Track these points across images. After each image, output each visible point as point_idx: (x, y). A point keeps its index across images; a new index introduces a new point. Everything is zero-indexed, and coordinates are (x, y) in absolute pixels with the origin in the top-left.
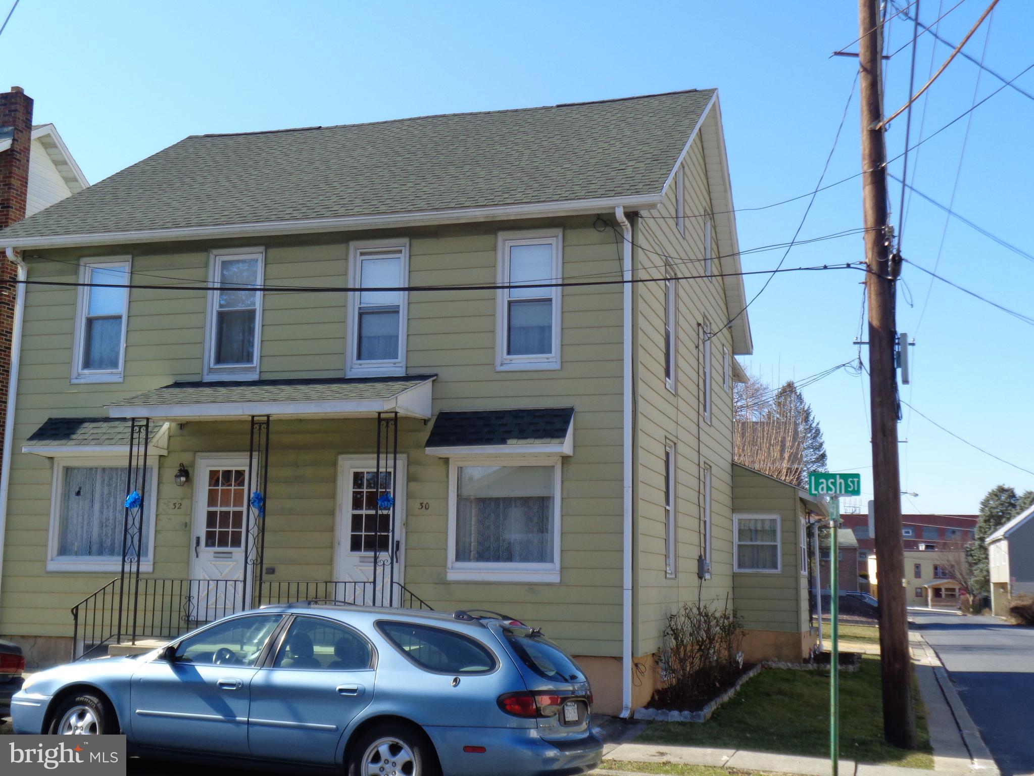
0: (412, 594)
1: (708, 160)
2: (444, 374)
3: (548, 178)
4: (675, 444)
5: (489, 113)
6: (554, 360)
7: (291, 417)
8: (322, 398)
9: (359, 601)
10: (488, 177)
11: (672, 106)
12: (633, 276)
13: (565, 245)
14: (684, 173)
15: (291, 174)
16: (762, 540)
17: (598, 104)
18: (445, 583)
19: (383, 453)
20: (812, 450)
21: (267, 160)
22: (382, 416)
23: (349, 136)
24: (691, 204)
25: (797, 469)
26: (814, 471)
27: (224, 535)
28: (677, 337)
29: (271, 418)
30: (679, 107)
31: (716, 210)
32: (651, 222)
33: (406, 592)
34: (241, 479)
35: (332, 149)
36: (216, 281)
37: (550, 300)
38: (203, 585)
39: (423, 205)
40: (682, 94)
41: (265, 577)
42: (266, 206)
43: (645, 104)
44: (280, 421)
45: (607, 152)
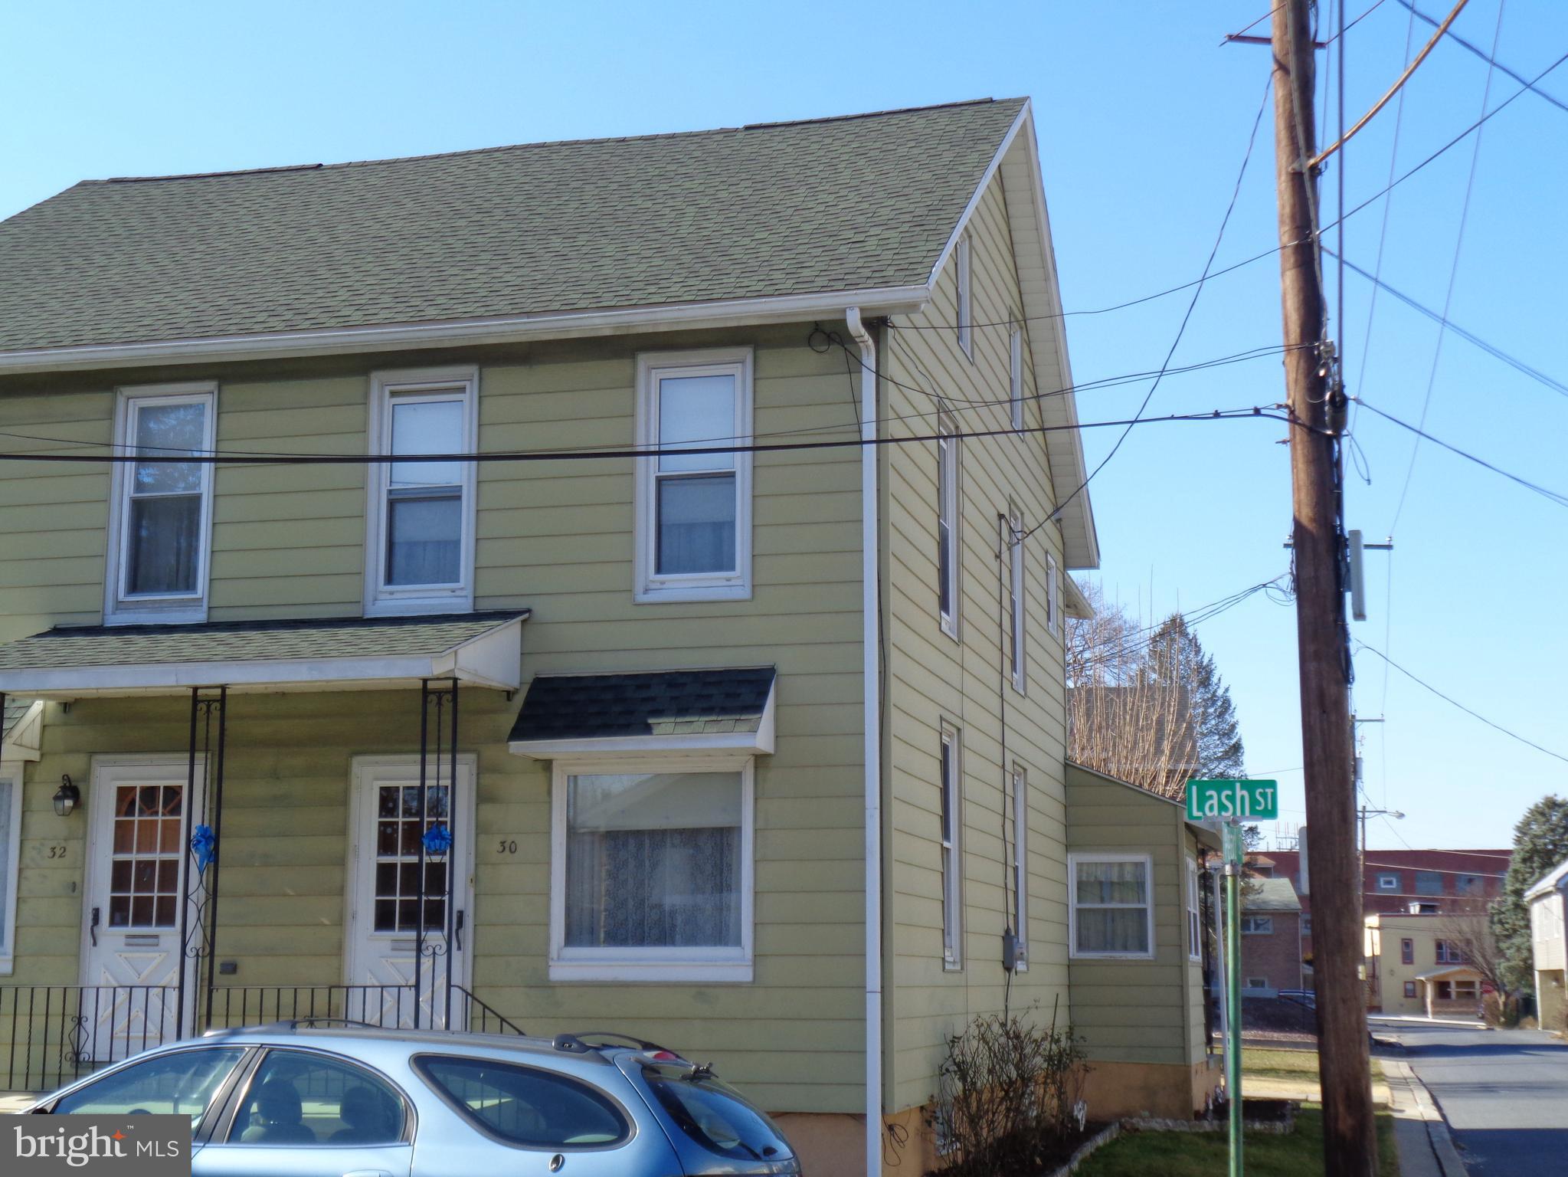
0: (485, 1007)
1: (1014, 223)
2: (540, 607)
3: (728, 258)
4: (959, 730)
5: (624, 140)
6: (739, 582)
7: (266, 688)
8: (322, 655)
9: (390, 1021)
10: (619, 256)
11: (948, 128)
12: (878, 431)
13: (758, 376)
14: (971, 247)
15: (266, 250)
16: (1122, 901)
17: (818, 125)
18: (543, 984)
19: (432, 752)
20: (1217, 737)
21: (223, 226)
22: (431, 685)
23: (372, 180)
24: (986, 303)
25: (1186, 771)
26: (1221, 774)
27: (143, 906)
28: (960, 539)
29: (228, 692)
30: (961, 131)
31: (1029, 313)
32: (910, 335)
33: (476, 1003)
34: (176, 801)
35: (341, 205)
36: (128, 443)
37: (731, 475)
38: (105, 996)
39: (503, 306)
40: (966, 108)
41: (218, 978)
42: (220, 308)
43: (903, 124)
44: (247, 697)
45: (832, 210)
